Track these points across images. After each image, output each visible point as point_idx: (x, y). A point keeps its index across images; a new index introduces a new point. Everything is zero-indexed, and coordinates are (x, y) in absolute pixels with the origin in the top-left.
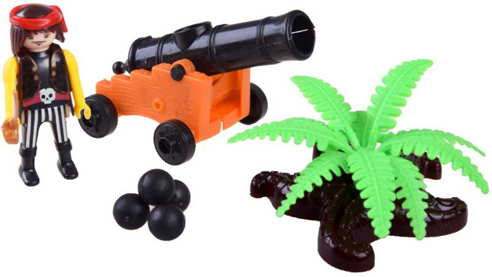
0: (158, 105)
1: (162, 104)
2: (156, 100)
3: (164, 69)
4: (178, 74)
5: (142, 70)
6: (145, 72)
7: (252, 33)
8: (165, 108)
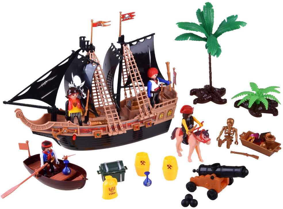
0: (207, 185)
1: (208, 185)
2: (207, 184)
3: (208, 176)
4: (212, 178)
5: (202, 175)
6: (203, 176)
7: (232, 170)
8: (209, 185)
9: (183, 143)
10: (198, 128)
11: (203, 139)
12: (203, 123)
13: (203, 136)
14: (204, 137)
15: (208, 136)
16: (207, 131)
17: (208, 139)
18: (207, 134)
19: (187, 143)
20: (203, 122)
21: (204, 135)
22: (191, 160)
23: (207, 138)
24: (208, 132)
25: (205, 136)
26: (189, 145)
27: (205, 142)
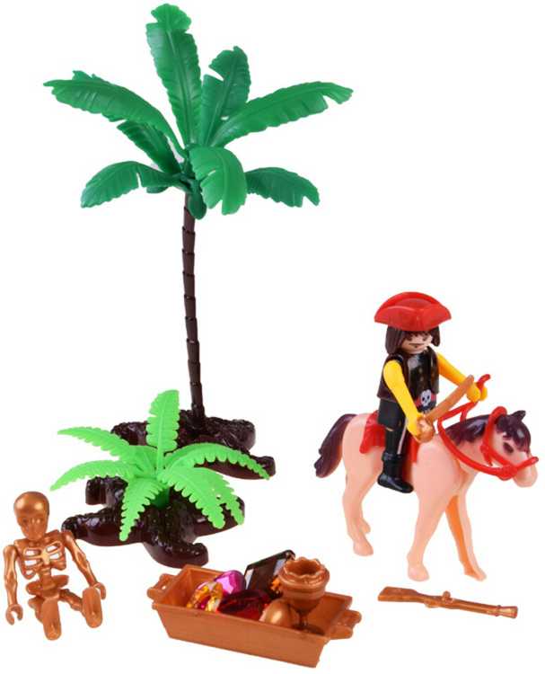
9: (382, 483)
10: (464, 409)
11: (501, 460)
12: (487, 384)
13: (499, 440)
14: (507, 447)
15: (524, 441)
16: (520, 414)
17: (523, 456)
18: (521, 434)
19: (406, 487)
20: (487, 377)
21: (507, 437)
22: (423, 569)
23: (520, 449)
24: (525, 421)
25: (511, 443)
26: (413, 493)
27: (507, 472)
